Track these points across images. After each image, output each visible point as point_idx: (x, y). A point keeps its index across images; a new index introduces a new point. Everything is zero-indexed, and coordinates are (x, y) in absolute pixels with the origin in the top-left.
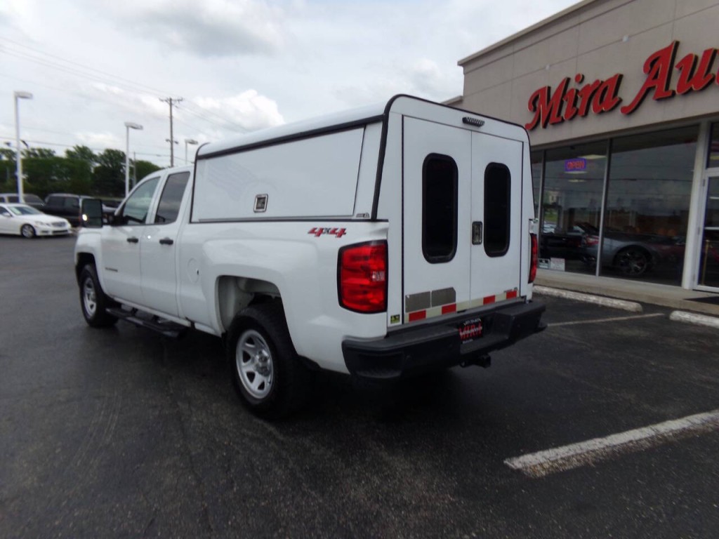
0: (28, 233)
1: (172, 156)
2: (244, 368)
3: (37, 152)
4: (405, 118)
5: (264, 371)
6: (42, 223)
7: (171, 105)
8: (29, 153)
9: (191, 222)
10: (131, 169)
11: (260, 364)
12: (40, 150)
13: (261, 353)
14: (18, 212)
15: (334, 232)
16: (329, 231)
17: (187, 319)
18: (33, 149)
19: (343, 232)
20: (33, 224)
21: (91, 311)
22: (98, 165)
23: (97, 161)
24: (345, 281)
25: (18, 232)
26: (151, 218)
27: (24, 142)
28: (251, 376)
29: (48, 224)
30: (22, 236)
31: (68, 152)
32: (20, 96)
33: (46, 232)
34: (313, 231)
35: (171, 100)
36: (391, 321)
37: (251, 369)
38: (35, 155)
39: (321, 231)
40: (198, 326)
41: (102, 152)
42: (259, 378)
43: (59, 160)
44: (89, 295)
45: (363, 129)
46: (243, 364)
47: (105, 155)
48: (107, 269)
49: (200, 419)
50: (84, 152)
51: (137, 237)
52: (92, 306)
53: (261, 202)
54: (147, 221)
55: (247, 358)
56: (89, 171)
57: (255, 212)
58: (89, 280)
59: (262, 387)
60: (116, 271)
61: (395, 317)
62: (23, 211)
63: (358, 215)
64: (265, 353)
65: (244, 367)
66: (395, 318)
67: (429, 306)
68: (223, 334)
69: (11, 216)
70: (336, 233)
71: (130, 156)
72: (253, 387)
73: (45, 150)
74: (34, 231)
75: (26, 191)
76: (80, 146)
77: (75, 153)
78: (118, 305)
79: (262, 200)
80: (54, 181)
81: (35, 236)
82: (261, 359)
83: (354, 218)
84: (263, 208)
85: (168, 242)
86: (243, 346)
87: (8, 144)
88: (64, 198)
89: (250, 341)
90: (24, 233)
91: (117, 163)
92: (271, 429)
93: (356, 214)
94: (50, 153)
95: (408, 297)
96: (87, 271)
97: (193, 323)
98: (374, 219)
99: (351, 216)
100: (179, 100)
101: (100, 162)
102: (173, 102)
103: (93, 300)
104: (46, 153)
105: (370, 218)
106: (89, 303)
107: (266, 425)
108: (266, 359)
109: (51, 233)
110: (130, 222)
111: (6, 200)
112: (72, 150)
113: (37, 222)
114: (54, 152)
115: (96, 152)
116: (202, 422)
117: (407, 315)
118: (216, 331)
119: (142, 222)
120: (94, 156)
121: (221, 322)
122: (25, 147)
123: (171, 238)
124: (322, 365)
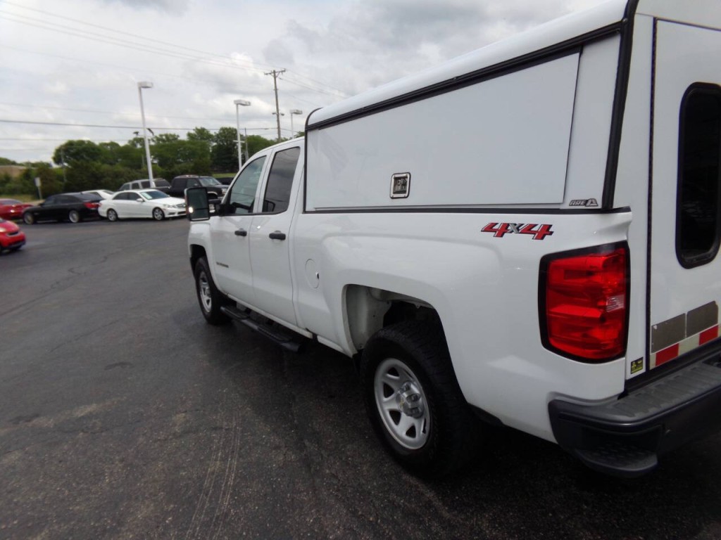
0: (159, 216)
1: (279, 128)
2: (386, 405)
3: (164, 137)
4: (659, 23)
5: (414, 412)
6: (169, 206)
7: (275, 77)
8: (158, 139)
9: (305, 212)
10: (243, 145)
11: (410, 405)
12: (166, 135)
13: (408, 388)
14: (149, 197)
15: (529, 230)
16: (518, 229)
17: (307, 330)
18: (161, 136)
19: (546, 231)
20: (162, 207)
21: (208, 307)
22: (215, 144)
23: (213, 141)
24: (554, 310)
25: (151, 216)
26: (258, 207)
27: (149, 130)
28: (396, 416)
29: (174, 206)
30: (153, 220)
31: (189, 135)
32: (143, 86)
33: (173, 213)
34: (490, 228)
35: (274, 72)
36: (632, 370)
37: (395, 406)
38: (163, 140)
39: (504, 230)
40: (320, 339)
41: (217, 132)
42: (406, 421)
43: (182, 143)
44: (204, 289)
45: (578, 54)
46: (385, 399)
47: (220, 133)
48: (218, 264)
49: (333, 472)
50: (202, 133)
51: (246, 229)
52: (208, 301)
53: (401, 184)
54: (255, 210)
55: (388, 391)
56: (208, 151)
57: (393, 198)
58: (203, 274)
59: (411, 432)
60: (227, 266)
61: (636, 361)
62: (154, 195)
63: (573, 202)
64: (415, 389)
65: (386, 402)
66: (636, 364)
67: (682, 338)
68: (354, 356)
69: (144, 201)
70: (534, 233)
71: (241, 132)
72: (399, 430)
73: (171, 135)
74: (163, 214)
75: (155, 176)
76: (199, 128)
77: (195, 135)
78: (233, 303)
79: (401, 181)
80: (180, 163)
81: (164, 219)
82: (409, 397)
83: (566, 206)
84: (405, 192)
85: (279, 237)
86: (382, 376)
87: (137, 133)
88: (187, 179)
89: (393, 371)
90: (156, 217)
91: (231, 141)
92: (430, 495)
93: (568, 201)
94: (175, 138)
95: (655, 327)
96: (200, 263)
97: (315, 336)
98: (607, 207)
99: (559, 204)
100: (282, 71)
101: (216, 141)
102: (276, 74)
103: (208, 295)
104: (171, 138)
105: (600, 207)
106: (205, 298)
107: (422, 488)
108: (417, 398)
109: (176, 215)
110: (238, 210)
111: (140, 186)
112: (192, 132)
113: (165, 205)
114: (178, 136)
115: (212, 133)
116: (336, 477)
117: (653, 356)
118: (344, 350)
119: (249, 209)
120: (211, 136)
121: (351, 342)
122: (151, 135)
123: (283, 232)
124: (505, 422)
